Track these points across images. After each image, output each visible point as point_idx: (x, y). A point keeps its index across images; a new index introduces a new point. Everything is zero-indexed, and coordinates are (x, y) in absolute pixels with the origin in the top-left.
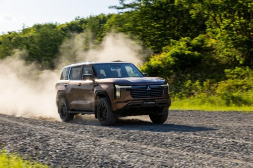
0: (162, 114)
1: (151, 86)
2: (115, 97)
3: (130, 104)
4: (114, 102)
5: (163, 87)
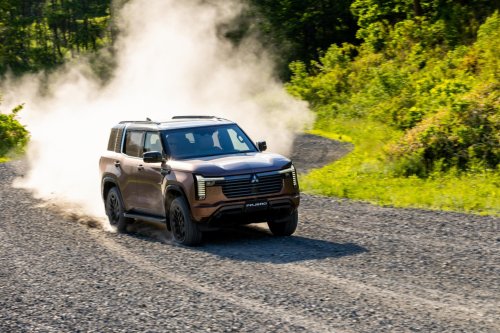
0: (285, 220)
1: (259, 175)
2: (197, 197)
3: (223, 209)
4: (196, 205)
5: (283, 174)
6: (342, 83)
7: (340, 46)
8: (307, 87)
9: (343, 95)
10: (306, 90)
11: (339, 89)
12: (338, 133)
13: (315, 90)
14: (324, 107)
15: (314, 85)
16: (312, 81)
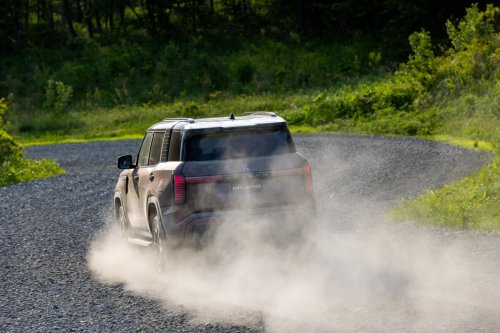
6: (482, 64)
7: (482, 8)
8: (430, 72)
9: (483, 82)
10: (429, 76)
11: (476, 74)
12: (473, 139)
13: (442, 76)
14: (455, 101)
15: (441, 69)
16: (438, 64)
